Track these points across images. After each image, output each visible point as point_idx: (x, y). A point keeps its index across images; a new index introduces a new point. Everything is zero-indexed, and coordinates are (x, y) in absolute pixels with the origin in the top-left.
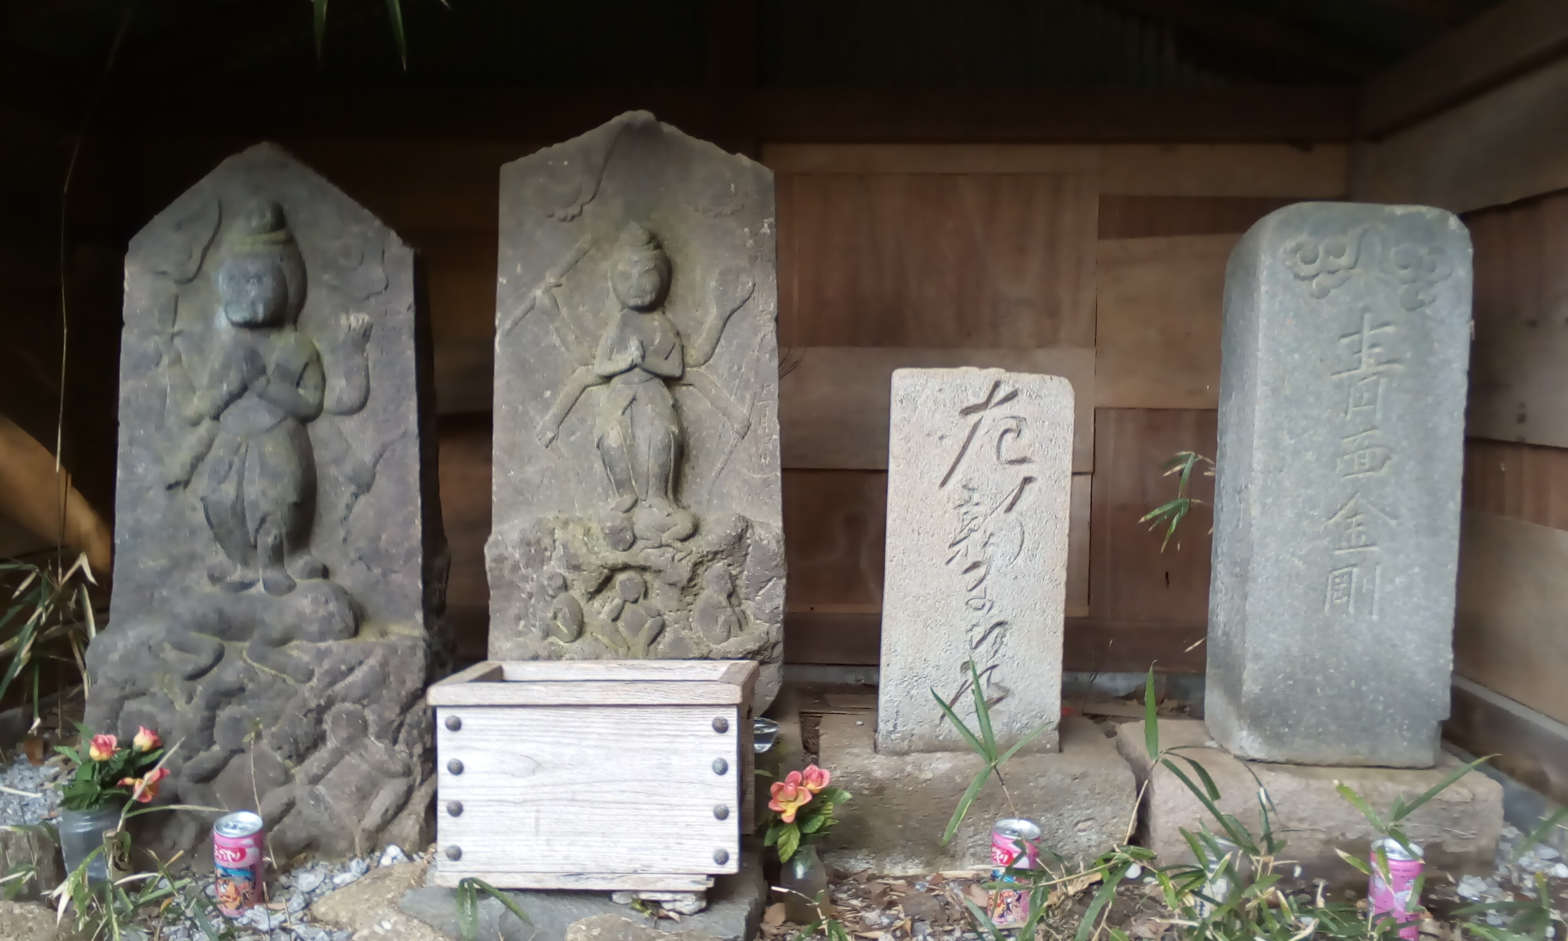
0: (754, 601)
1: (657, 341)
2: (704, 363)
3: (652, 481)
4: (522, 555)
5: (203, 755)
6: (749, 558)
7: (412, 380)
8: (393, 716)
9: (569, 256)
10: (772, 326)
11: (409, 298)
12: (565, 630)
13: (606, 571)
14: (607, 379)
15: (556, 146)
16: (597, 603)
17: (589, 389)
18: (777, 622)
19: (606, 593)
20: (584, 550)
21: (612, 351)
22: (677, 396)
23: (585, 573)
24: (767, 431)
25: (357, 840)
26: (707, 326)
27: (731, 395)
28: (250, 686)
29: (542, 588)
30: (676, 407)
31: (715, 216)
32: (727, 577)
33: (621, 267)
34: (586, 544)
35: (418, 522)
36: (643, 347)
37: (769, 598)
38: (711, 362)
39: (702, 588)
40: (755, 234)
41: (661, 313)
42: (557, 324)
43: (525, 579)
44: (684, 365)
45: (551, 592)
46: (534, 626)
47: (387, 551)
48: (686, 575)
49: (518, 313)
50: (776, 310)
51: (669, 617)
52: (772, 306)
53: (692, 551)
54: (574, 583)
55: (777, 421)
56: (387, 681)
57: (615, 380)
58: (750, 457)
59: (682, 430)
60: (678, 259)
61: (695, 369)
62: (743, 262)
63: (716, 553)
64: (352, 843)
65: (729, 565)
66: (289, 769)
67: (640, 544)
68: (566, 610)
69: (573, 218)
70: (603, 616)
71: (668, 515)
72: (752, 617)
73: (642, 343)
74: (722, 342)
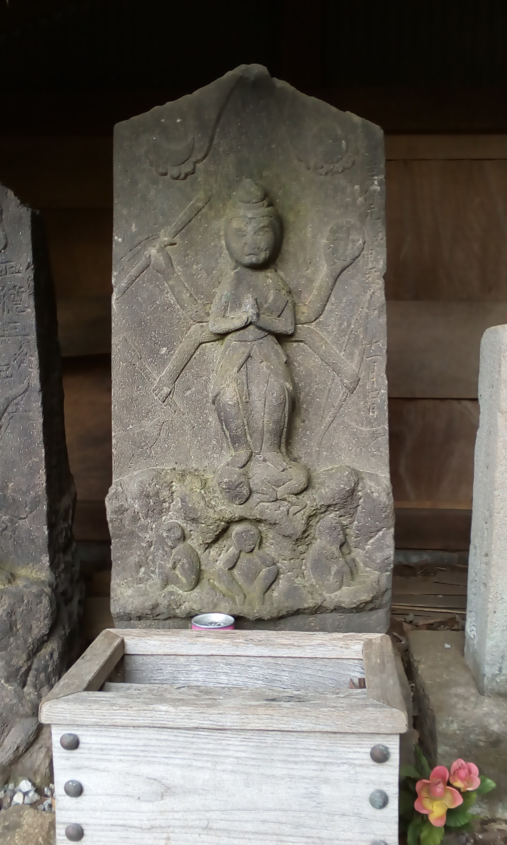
0: (364, 549)
1: (271, 298)
2: (315, 320)
3: (267, 436)
4: (141, 507)
6: (359, 508)
7: (33, 337)
9: (182, 216)
10: (380, 283)
11: (27, 257)
12: (184, 580)
13: (223, 523)
14: (222, 336)
15: (169, 104)
16: (213, 552)
17: (204, 345)
18: (387, 571)
19: (222, 542)
20: (202, 503)
21: (226, 310)
22: (289, 352)
23: (203, 525)
24: (375, 386)
26: (317, 284)
27: (340, 351)
29: (162, 540)
30: (288, 363)
31: (326, 174)
32: (339, 528)
33: (235, 224)
34: (203, 498)
35: (42, 472)
36: (258, 305)
37: (379, 548)
38: (321, 319)
39: (314, 538)
40: (365, 191)
41: (273, 270)
42: (171, 282)
43: (145, 528)
44: (296, 322)
45: (170, 544)
46: (153, 572)
47: (14, 499)
48: (301, 528)
49: (133, 272)
50: (385, 267)
51: (283, 564)
52: (381, 264)
53: (307, 504)
54: (192, 532)
55: (385, 376)
56: (14, 629)
57: (229, 337)
58: (359, 410)
59: (295, 385)
60: (290, 217)
61: (305, 326)
62: (353, 220)
63: (329, 506)
65: (341, 516)
67: (256, 497)
68: (185, 561)
69: (186, 175)
70: (220, 564)
71: (283, 471)
72: (361, 564)
73: (256, 300)
74: (332, 299)
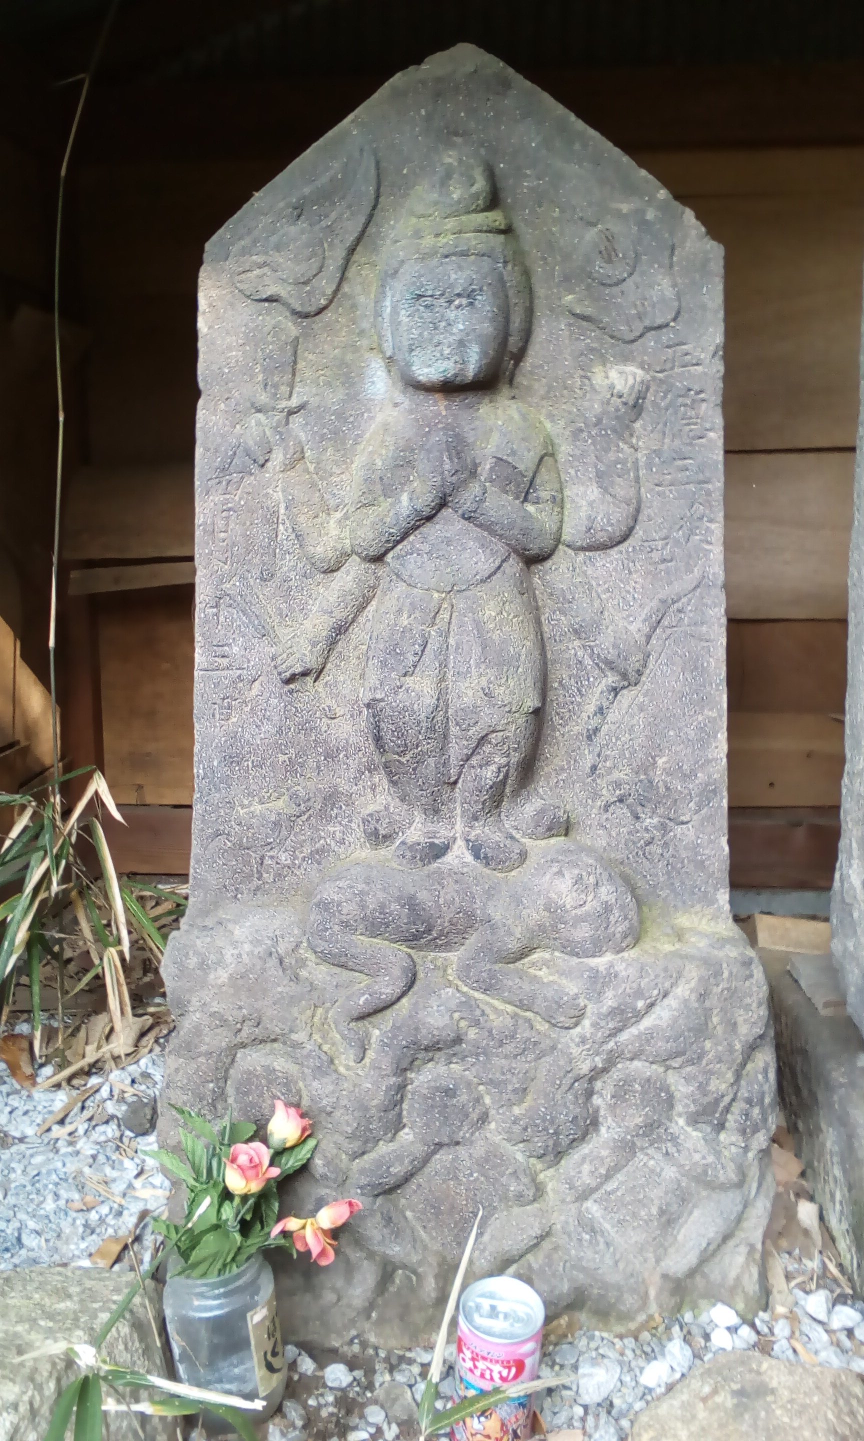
5: (383, 1148)
7: (717, 486)
8: (723, 1087)
25: (652, 1293)
28: (472, 1034)
56: (709, 1025)
64: (645, 1297)
66: (536, 1174)
